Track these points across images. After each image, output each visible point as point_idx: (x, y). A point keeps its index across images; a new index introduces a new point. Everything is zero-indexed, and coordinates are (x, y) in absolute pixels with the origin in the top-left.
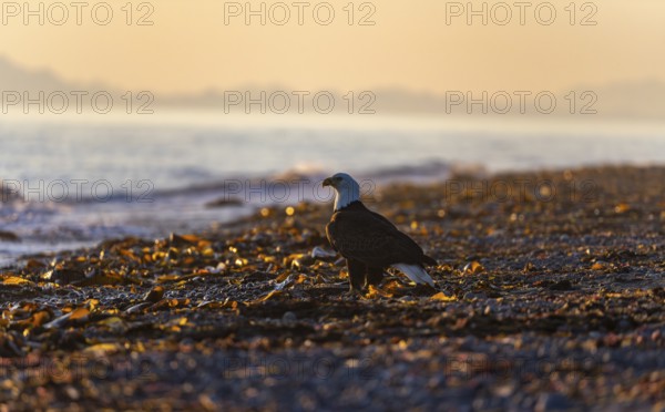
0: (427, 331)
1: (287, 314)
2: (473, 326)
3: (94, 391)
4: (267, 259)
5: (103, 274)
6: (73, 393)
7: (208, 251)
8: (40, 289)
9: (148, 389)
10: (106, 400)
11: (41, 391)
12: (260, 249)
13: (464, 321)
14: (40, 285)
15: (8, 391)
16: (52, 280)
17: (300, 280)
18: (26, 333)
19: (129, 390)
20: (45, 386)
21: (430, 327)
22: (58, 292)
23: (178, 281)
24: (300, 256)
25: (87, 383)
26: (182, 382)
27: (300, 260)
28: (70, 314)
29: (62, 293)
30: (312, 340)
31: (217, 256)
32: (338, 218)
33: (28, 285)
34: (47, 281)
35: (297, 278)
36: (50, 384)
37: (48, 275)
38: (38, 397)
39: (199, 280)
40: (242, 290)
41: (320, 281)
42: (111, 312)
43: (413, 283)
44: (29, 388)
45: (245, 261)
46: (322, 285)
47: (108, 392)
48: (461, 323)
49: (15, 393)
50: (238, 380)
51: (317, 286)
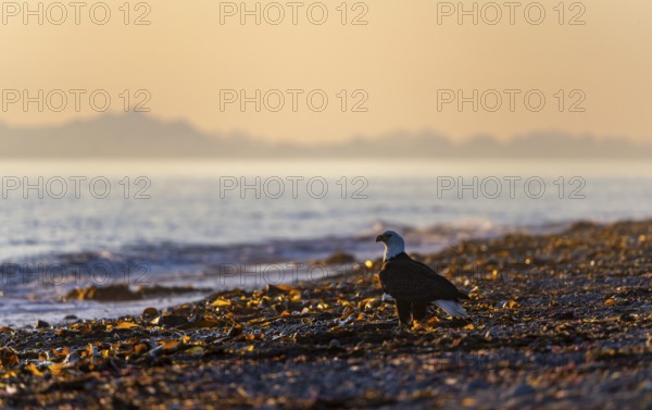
0: (430, 349)
1: (333, 341)
2: (465, 344)
3: (167, 390)
4: (344, 303)
5: (203, 319)
6: (152, 390)
7: (296, 298)
8: (148, 332)
9: (204, 387)
10: (174, 394)
11: (130, 390)
12: (341, 295)
13: (459, 340)
14: (148, 329)
15: (107, 391)
16: (159, 324)
17: (359, 318)
18: (127, 358)
19: (191, 388)
20: (133, 387)
21: (433, 346)
22: (163, 335)
23: (264, 322)
24: (372, 300)
25: (163, 384)
26: (230, 382)
27: (371, 303)
28: (163, 345)
29: (167, 334)
30: (339, 357)
31: (304, 302)
32: (387, 266)
33: (138, 329)
34: (154, 325)
35: (357, 316)
36: (137, 385)
37: (156, 320)
38: (127, 394)
39: (282, 321)
40: (313, 327)
41: (376, 318)
42: (196, 343)
43: (450, 318)
44: (122, 388)
45: (326, 306)
46: (377, 322)
47: (177, 389)
48: (456, 342)
49: (112, 391)
50: (270, 380)
51: (373, 322)
